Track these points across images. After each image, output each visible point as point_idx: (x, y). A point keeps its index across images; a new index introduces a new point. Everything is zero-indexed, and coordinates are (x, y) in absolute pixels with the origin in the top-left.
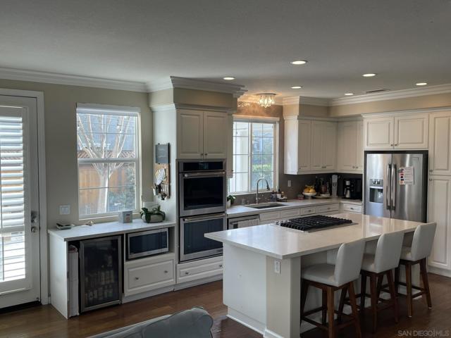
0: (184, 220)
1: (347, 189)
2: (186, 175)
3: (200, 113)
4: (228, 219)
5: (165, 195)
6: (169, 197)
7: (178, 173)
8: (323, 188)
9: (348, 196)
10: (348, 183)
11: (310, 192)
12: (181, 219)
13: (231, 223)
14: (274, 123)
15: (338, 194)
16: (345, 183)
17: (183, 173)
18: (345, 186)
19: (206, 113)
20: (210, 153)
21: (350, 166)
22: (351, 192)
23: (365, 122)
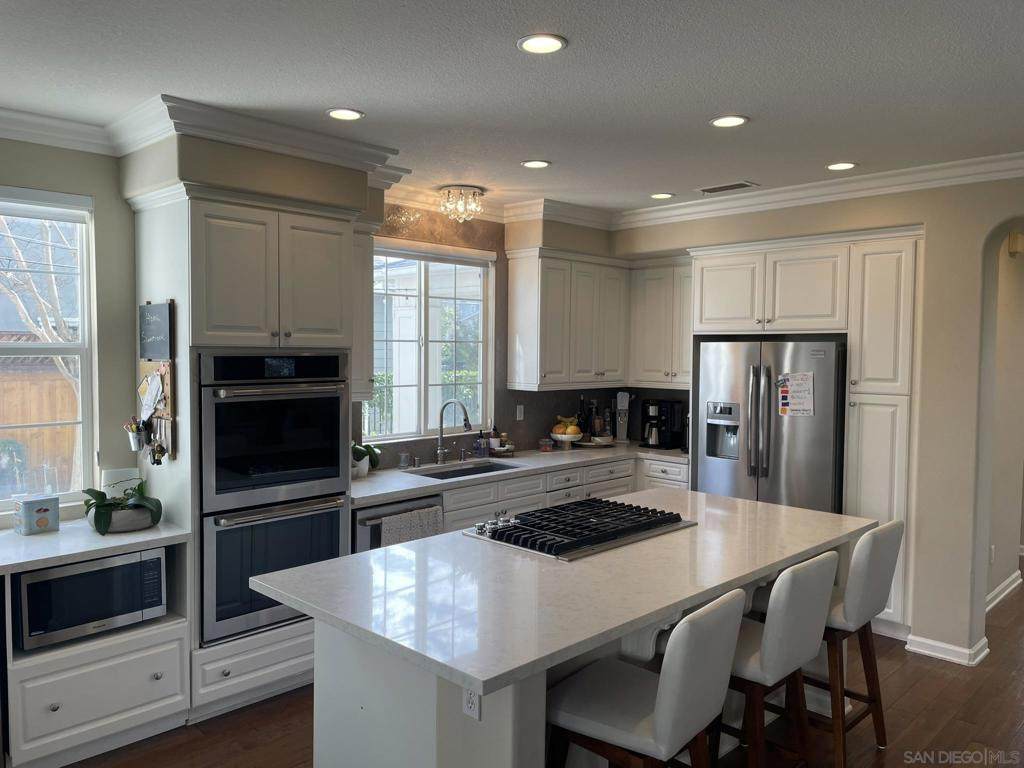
0: (217, 523)
1: (652, 426)
2: (222, 393)
3: (270, 217)
4: (354, 513)
5: (162, 451)
6: (174, 456)
7: (198, 387)
8: (597, 423)
9: (652, 441)
10: (652, 411)
11: (568, 433)
12: (209, 522)
13: (363, 522)
14: (484, 265)
15: (630, 436)
16: (645, 411)
17: (215, 387)
18: (646, 417)
19: (287, 219)
20: (300, 330)
21: (659, 371)
22: (660, 433)
23: (696, 266)
